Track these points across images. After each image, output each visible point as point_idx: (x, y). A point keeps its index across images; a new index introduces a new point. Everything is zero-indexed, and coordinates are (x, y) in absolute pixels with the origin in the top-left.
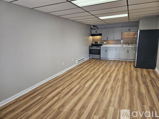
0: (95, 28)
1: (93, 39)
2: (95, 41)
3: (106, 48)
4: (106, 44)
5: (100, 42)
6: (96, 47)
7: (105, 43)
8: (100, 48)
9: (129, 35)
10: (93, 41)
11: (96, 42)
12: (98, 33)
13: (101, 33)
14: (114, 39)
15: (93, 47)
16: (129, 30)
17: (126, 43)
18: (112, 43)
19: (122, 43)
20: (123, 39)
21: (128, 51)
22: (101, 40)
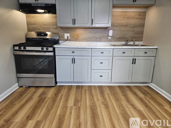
2: (38, 29)
4: (70, 40)
5: (53, 33)
6: (39, 49)
8: (54, 51)
10: (29, 30)
11: (39, 34)
14: (94, 26)
15: (28, 48)
17: (120, 39)
18: (85, 37)
19: (109, 38)
20: (114, 28)
21: (134, 60)
22: (55, 27)
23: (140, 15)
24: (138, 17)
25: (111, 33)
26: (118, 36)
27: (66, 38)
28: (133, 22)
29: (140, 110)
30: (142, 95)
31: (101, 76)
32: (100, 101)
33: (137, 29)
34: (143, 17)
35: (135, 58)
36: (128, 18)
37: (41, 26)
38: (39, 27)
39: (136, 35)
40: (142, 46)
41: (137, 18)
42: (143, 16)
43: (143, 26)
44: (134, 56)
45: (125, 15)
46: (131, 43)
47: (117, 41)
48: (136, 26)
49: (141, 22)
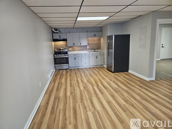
0: (57, 32)
3: (75, 55)
4: (72, 51)
6: (63, 55)
7: (70, 49)
8: (68, 56)
9: (94, 41)
12: (62, 38)
13: (66, 38)
14: (81, 45)
15: (59, 55)
16: (95, 35)
17: (92, 49)
18: (78, 49)
19: (88, 49)
20: (89, 45)
21: (97, 57)
22: (66, 46)
24: (98, 40)
25: (88, 47)
28: (96, 42)
37: (60, 46)
39: (98, 47)
40: (100, 51)
42: (100, 40)
43: (100, 44)
44: (97, 55)
46: (96, 50)
48: (97, 44)
49: (99, 42)
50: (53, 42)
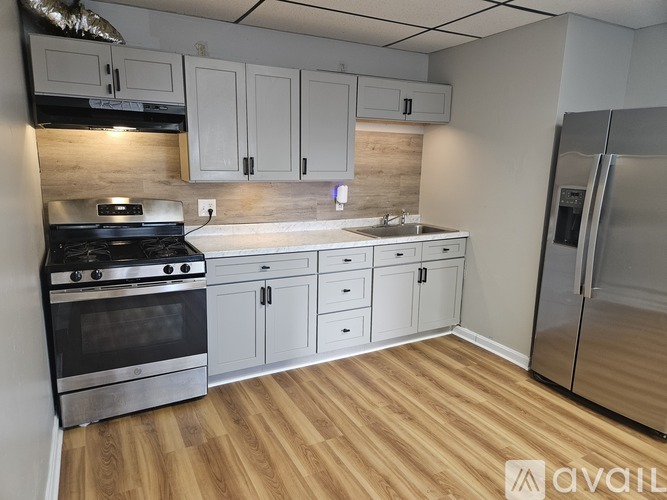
1: (44, 166)
2: (91, 187)
4: (219, 222)
8: (204, 275)
13: (176, 99)
14: (307, 177)
16: (408, 107)
18: (269, 207)
19: (339, 208)
21: (424, 271)
22: (163, 176)
23: (409, 145)
24: (407, 148)
25: (343, 194)
26: (361, 203)
27: (203, 213)
28: (396, 161)
29: (480, 404)
30: (458, 366)
31: (345, 331)
32: (380, 405)
33: (405, 182)
34: (417, 149)
35: (424, 265)
36: (383, 150)
37: (106, 175)
38: (96, 177)
41: (403, 152)
42: (416, 146)
43: (417, 172)
44: (421, 262)
45: (376, 143)
47: (359, 216)
49: (413, 161)
50: (30, 130)
